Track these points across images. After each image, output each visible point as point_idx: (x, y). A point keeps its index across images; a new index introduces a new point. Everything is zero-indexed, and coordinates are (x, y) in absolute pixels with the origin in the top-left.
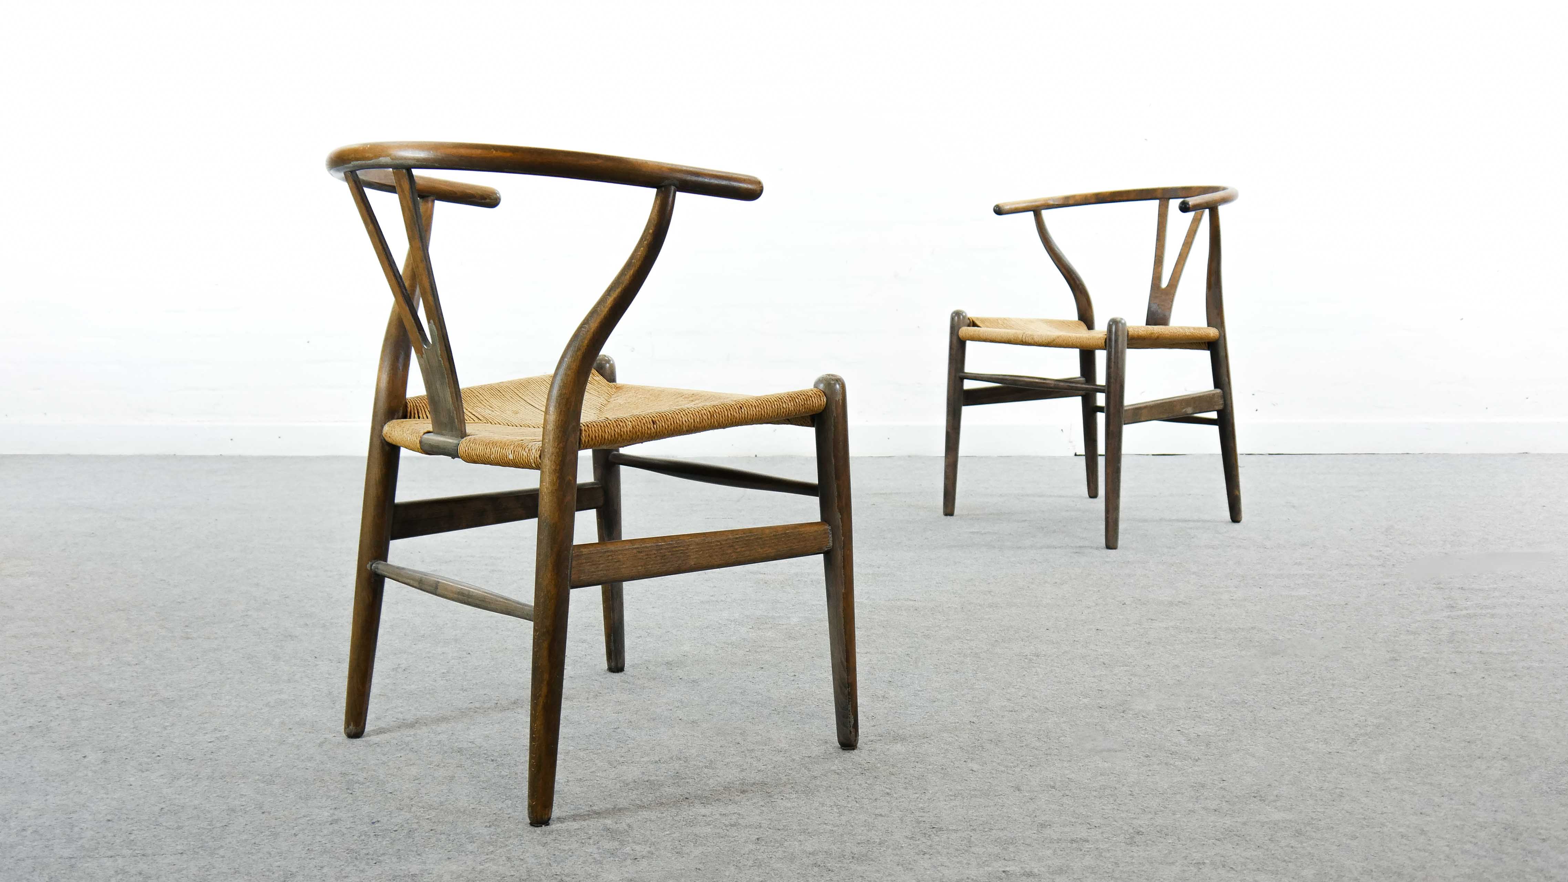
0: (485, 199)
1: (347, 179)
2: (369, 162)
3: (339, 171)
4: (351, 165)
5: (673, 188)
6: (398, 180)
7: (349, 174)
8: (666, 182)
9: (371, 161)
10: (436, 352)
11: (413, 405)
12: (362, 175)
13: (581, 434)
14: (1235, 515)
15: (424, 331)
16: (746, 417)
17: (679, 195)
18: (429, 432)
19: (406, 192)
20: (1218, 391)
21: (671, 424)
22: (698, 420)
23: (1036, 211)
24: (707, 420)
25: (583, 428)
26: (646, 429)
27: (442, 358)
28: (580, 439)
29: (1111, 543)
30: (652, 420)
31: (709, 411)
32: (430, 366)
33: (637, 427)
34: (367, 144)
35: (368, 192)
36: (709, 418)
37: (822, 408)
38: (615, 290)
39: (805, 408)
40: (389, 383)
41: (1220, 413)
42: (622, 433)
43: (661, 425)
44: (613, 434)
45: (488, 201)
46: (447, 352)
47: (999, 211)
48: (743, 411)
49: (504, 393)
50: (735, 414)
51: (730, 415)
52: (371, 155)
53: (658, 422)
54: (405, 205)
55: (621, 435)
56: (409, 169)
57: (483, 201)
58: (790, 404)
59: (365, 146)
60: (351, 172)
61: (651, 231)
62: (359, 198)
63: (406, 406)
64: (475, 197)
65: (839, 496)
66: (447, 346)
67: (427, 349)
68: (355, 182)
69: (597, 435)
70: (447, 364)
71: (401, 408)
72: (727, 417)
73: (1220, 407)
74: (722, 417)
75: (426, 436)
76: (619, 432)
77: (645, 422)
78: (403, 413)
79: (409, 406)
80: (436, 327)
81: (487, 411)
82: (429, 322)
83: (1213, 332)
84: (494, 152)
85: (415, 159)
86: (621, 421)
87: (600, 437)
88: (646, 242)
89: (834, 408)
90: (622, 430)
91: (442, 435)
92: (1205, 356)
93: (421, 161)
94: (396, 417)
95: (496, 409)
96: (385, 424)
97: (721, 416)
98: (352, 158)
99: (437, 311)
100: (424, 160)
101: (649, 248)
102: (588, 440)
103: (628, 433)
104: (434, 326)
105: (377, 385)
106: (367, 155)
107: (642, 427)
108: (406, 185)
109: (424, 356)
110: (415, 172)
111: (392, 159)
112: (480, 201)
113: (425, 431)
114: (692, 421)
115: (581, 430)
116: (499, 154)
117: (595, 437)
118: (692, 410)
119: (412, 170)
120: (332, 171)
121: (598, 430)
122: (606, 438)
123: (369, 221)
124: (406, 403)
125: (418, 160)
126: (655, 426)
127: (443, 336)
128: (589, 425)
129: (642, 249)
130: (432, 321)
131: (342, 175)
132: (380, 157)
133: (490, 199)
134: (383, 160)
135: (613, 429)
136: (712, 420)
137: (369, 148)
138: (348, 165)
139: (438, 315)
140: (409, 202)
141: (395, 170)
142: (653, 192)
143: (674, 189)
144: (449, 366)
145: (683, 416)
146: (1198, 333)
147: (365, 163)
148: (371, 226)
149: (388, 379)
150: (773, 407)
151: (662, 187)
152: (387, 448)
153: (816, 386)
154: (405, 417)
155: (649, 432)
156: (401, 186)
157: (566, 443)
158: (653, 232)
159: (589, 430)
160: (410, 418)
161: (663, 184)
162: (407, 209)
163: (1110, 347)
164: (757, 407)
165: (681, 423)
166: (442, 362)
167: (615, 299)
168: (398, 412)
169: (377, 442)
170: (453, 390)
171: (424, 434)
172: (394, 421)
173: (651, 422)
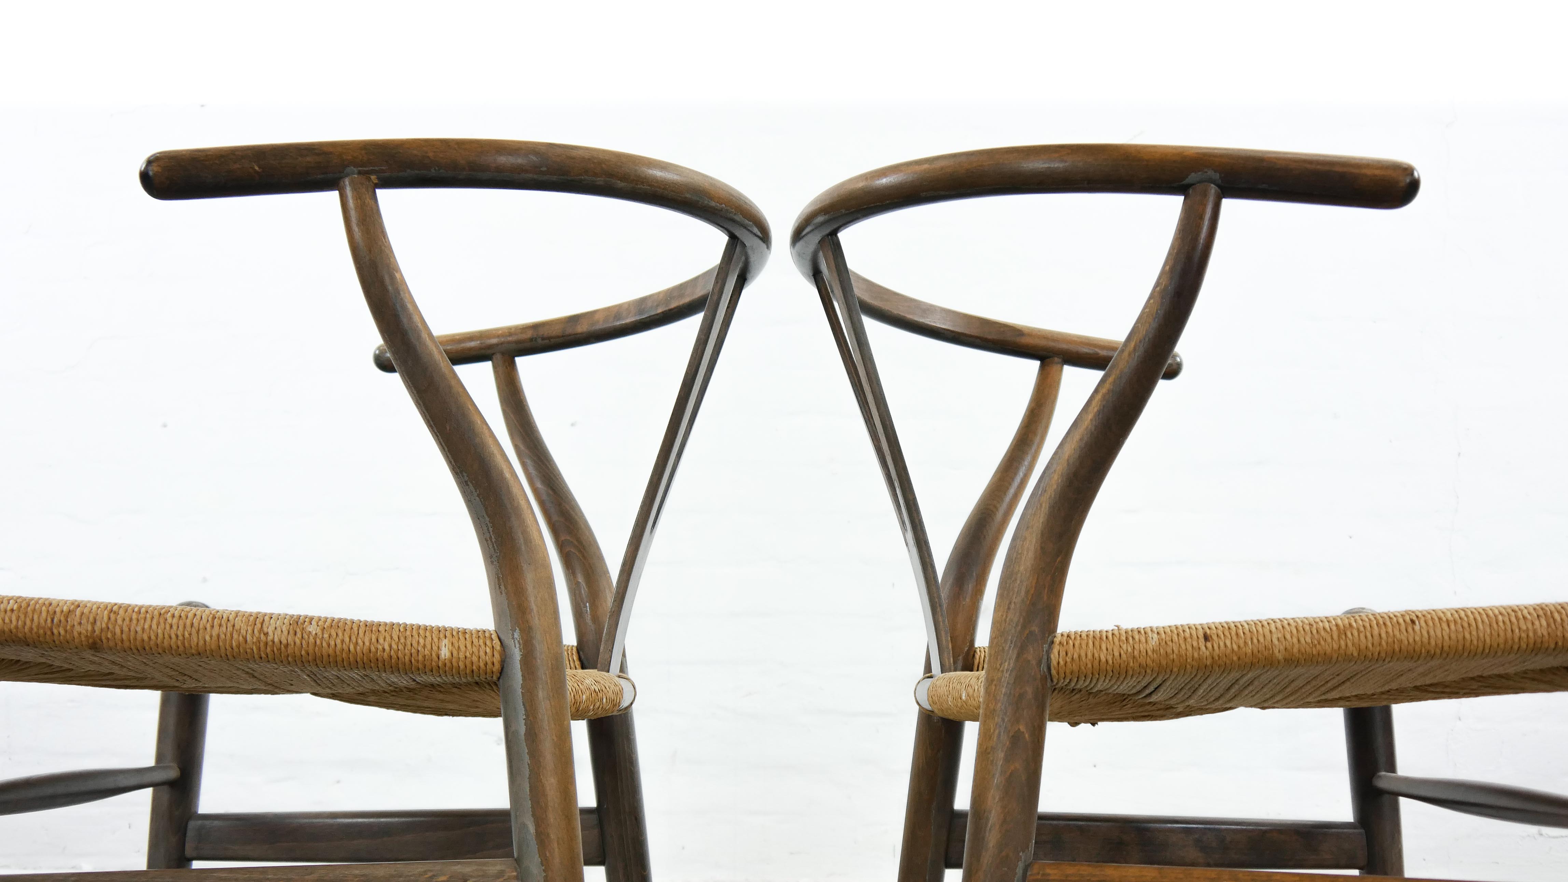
24: (1329, 640)
43: (1222, 644)
53: (1215, 637)
58: (1537, 623)
90: (1136, 646)
97: (1362, 636)
117: (1080, 656)
121: (1087, 644)
143: (1219, 190)
151: (1189, 186)
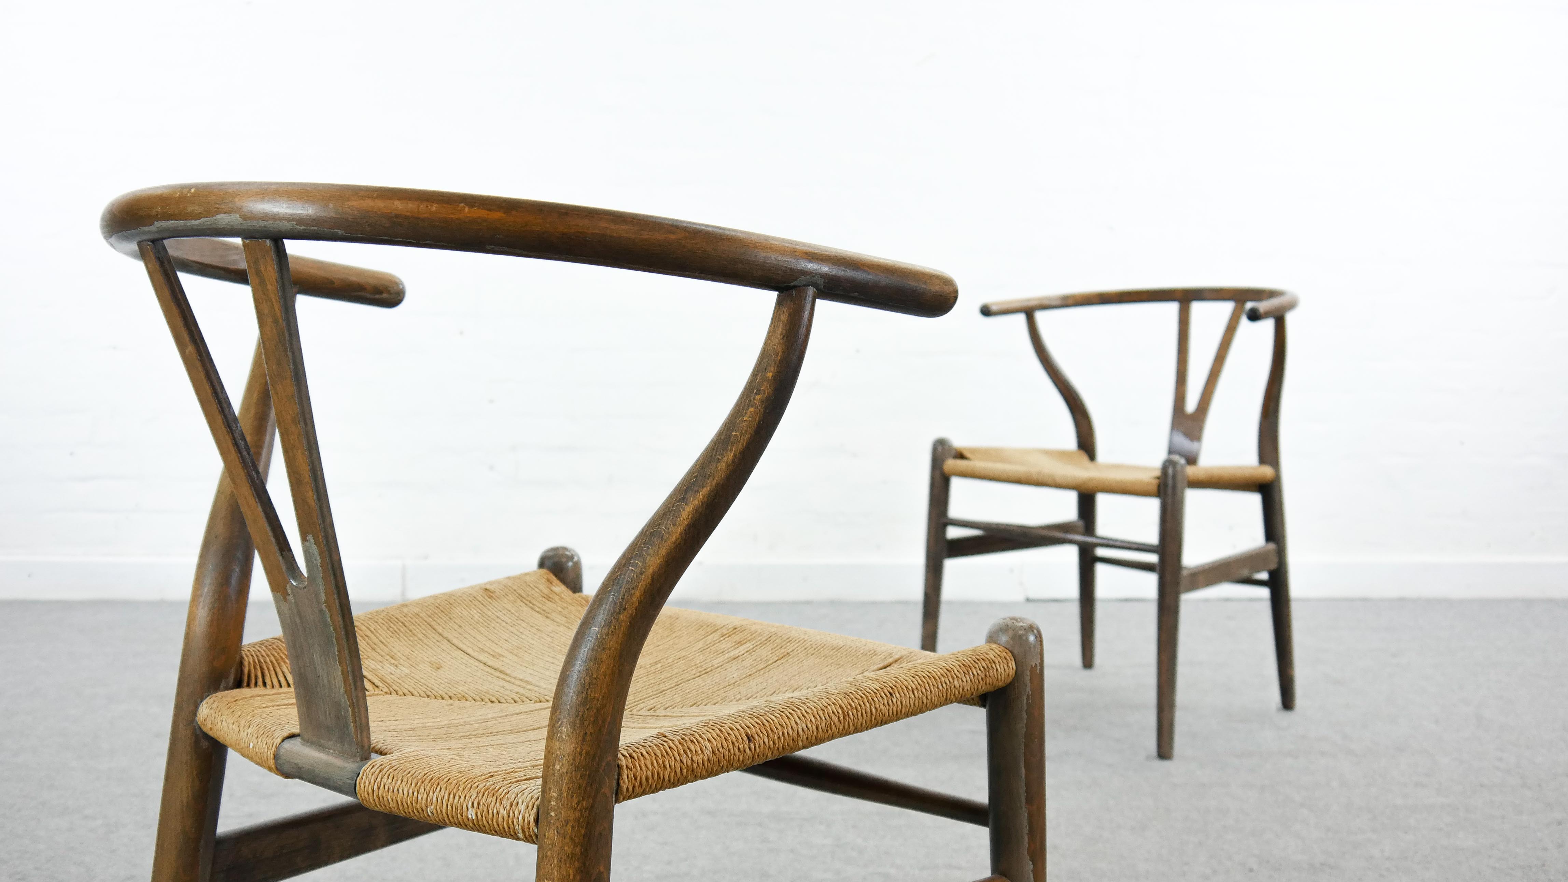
0: (381, 293)
1: (143, 255)
2: (194, 222)
3: (127, 238)
4: (153, 228)
5: (811, 291)
6: (254, 262)
7: (149, 246)
8: (802, 280)
9: (197, 222)
10: (316, 595)
11: (254, 661)
12: (175, 248)
13: (620, 775)
14: (1287, 700)
15: (290, 550)
16: (899, 710)
17: (820, 303)
18: (292, 736)
19: (269, 287)
20: (1272, 546)
21: (779, 738)
22: (823, 725)
23: (1029, 313)
24: (837, 723)
25: (623, 762)
26: (737, 753)
27: (328, 607)
28: (618, 784)
29: (1164, 750)
30: (747, 735)
31: (841, 707)
32: (301, 618)
33: (721, 749)
34: (190, 187)
35: (186, 279)
36: (842, 718)
37: (1009, 680)
38: (698, 491)
39: (986, 684)
40: (211, 624)
41: (1272, 574)
42: (695, 766)
44: (678, 771)
45: (385, 296)
46: (339, 598)
47: (986, 311)
48: (894, 700)
49: (411, 628)
50: (882, 707)
51: (874, 710)
52: (197, 209)
53: (756, 737)
54: (266, 311)
55: (693, 771)
56: (278, 239)
57: (377, 296)
58: (964, 679)
59: (185, 191)
60: (153, 241)
61: (769, 375)
62: (167, 293)
63: (241, 663)
64: (365, 289)
65: (1031, 832)
66: (340, 585)
67: (297, 587)
68: (162, 264)
69: (650, 774)
70: (339, 619)
71: (233, 670)
72: (869, 715)
73: (1273, 566)
74: (862, 715)
75: (288, 745)
76: (690, 763)
77: (734, 739)
78: (235, 679)
79: (246, 663)
80: (319, 548)
81: (387, 666)
82: (304, 539)
83: (1267, 471)
84: (467, 209)
85: (293, 220)
86: (692, 741)
87: (656, 777)
88: (758, 397)
89: (1027, 679)
90: (695, 758)
91: (321, 747)
92: (1254, 500)
93: (307, 225)
94: (222, 687)
95: (402, 662)
96: (202, 700)
97: (860, 714)
98: (157, 213)
99: (324, 520)
100: (315, 221)
101: (766, 408)
102: (634, 787)
103: (706, 764)
104: (314, 547)
105: (189, 627)
106: (190, 208)
107: (729, 750)
108: (270, 270)
109: (291, 598)
110: (293, 247)
111: (245, 218)
112: (371, 296)
113: (286, 734)
114: (814, 727)
115: (619, 767)
116: (477, 213)
117: (647, 779)
118: (811, 705)
119: (285, 241)
120: (113, 240)
121: (652, 764)
122: (667, 778)
123: (186, 338)
124: (242, 657)
125: (300, 221)
126: (752, 745)
127: (333, 566)
128: (634, 754)
129: (752, 409)
130: (310, 538)
131: (134, 246)
132: (216, 213)
133: (389, 292)
134: (223, 219)
135: (678, 758)
136: (847, 724)
137: (193, 195)
138: (146, 229)
139: (325, 529)
140: (276, 306)
141: (248, 241)
142: (772, 296)
143: (814, 293)
144: (341, 623)
145: (798, 721)
146: (1247, 473)
147: (185, 225)
148: (190, 349)
149: (209, 618)
150: (940, 687)
152: (205, 744)
153: (992, 638)
154: (238, 684)
155: (741, 758)
156: (258, 273)
157: (595, 797)
158: (775, 377)
159: (635, 767)
160: (248, 685)
161: (795, 283)
162: (269, 320)
163: (1166, 494)
164: (916, 692)
165: (795, 735)
166: (328, 616)
167: (696, 509)
168: (227, 677)
169: (185, 733)
170: (349, 668)
171: (283, 741)
172: (219, 694)
173: (745, 738)
